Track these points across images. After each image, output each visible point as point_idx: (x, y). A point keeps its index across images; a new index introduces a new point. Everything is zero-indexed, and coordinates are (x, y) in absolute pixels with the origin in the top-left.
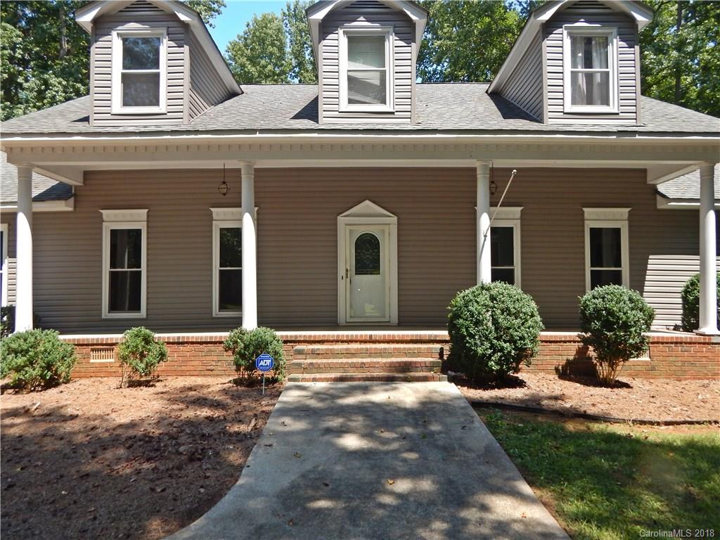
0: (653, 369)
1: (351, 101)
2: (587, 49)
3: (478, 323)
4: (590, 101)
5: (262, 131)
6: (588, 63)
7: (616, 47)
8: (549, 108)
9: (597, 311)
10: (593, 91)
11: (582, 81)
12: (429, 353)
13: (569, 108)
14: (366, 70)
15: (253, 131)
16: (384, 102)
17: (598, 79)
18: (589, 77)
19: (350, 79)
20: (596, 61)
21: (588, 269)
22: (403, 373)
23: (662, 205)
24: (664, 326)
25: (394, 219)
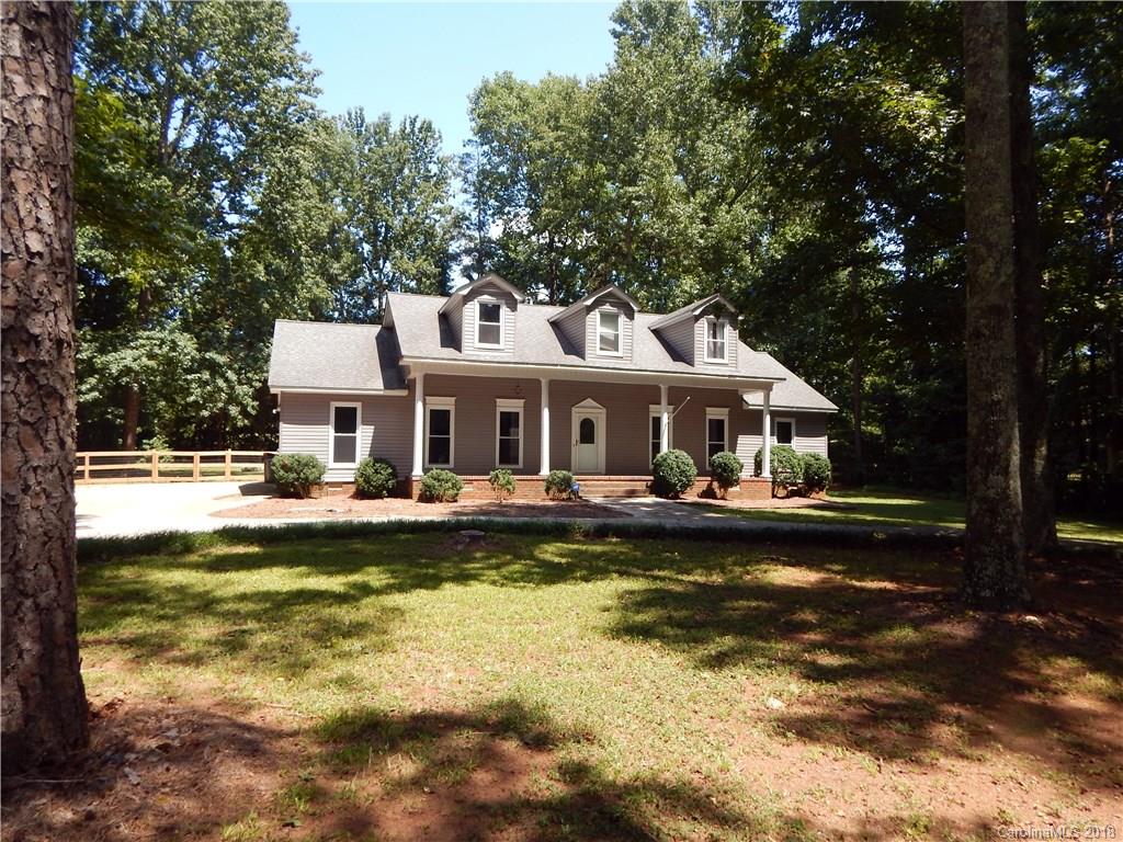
0: (741, 494)
1: (601, 349)
2: (715, 330)
3: (672, 469)
4: (715, 357)
5: (562, 365)
6: (715, 337)
7: (728, 329)
8: (697, 359)
9: (720, 464)
10: (717, 351)
11: (712, 345)
12: (642, 486)
13: (707, 360)
14: (608, 332)
15: (557, 365)
16: (617, 350)
17: (719, 344)
18: (715, 343)
19: (601, 336)
20: (718, 335)
21: (708, 443)
22: (632, 493)
23: (745, 407)
24: (746, 473)
25: (604, 410)
